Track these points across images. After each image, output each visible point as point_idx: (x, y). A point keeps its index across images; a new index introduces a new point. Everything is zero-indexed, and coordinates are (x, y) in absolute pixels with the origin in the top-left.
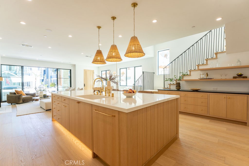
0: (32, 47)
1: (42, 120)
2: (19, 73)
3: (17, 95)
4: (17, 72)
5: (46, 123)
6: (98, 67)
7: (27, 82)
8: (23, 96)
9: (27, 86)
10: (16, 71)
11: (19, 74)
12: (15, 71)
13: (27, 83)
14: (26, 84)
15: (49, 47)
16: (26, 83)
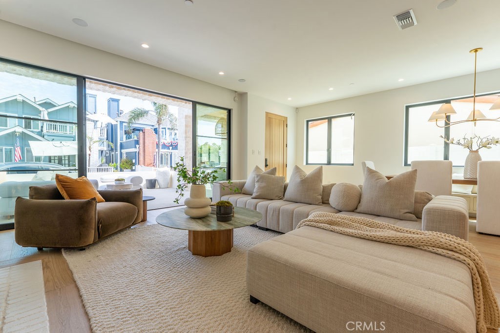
3: (67, 200)
4: (45, 131)
6: (297, 108)
7: (69, 156)
10: (42, 131)
11: (48, 135)
12: (40, 130)
16: (67, 158)
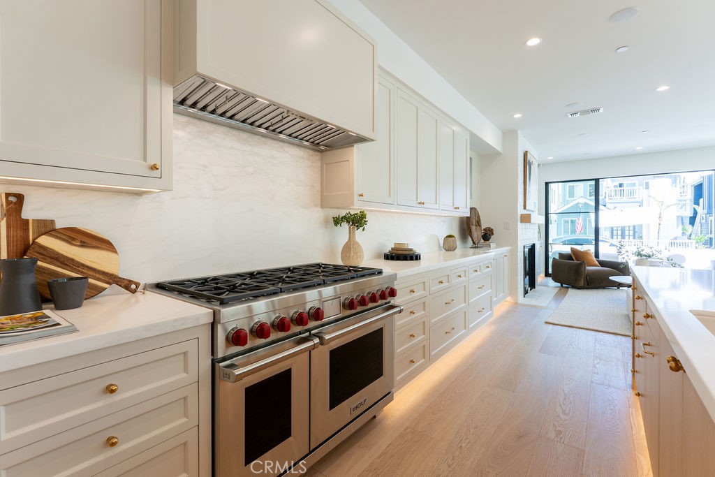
0: (601, 110)
1: (598, 366)
2: (611, 201)
3: (575, 261)
5: (602, 384)
7: (634, 227)
8: (588, 268)
9: (634, 238)
11: (610, 203)
13: (634, 230)
14: (631, 233)
15: (658, 90)
16: (631, 228)
